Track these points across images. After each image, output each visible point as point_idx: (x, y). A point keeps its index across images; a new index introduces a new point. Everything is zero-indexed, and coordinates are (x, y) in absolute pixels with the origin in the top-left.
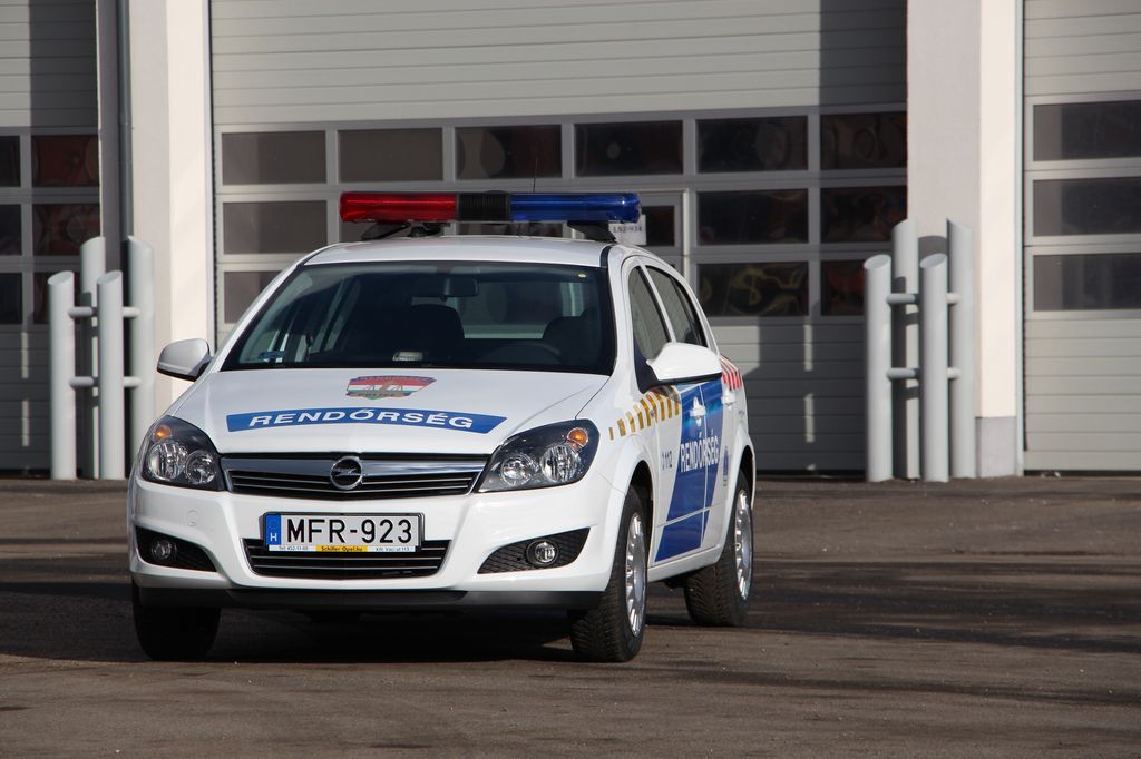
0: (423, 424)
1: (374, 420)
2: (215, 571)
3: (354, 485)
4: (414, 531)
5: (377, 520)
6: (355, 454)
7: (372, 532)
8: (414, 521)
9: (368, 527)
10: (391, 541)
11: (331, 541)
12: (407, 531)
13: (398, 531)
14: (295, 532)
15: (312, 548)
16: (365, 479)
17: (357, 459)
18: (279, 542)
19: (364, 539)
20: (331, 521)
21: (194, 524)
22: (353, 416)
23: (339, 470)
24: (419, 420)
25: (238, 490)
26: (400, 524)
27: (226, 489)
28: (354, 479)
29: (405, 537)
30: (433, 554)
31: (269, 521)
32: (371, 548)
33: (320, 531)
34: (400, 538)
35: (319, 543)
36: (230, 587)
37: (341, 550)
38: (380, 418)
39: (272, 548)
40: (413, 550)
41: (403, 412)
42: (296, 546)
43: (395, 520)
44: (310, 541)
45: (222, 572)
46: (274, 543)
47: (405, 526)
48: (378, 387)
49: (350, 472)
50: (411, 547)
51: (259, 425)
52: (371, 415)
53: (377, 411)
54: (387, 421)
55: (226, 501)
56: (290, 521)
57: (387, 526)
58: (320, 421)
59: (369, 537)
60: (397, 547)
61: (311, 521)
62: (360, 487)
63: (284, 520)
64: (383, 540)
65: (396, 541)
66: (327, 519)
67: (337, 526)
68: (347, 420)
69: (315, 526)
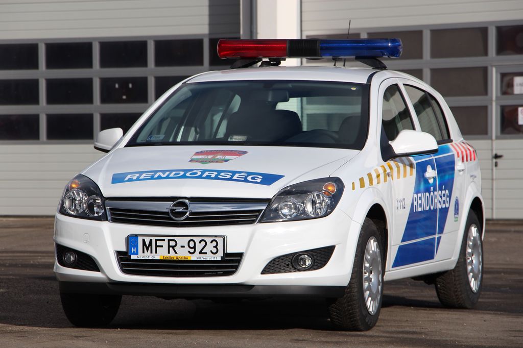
0: (231, 179)
1: (200, 177)
2: (99, 271)
3: (184, 218)
4: (220, 247)
5: (197, 240)
6: (186, 198)
7: (194, 247)
8: (220, 240)
9: (192, 244)
10: (206, 253)
11: (169, 253)
12: (216, 247)
13: (210, 247)
14: (147, 247)
15: (157, 257)
16: (191, 214)
17: (187, 201)
18: (137, 254)
19: (189, 252)
20: (169, 241)
21: (87, 242)
22: (188, 174)
23: (175, 208)
24: (229, 177)
25: (115, 220)
26: (212, 242)
27: (107, 220)
28: (184, 213)
29: (214, 250)
30: (232, 262)
31: (131, 240)
32: (193, 257)
33: (162, 246)
34: (211, 251)
35: (162, 254)
36: (108, 281)
37: (175, 259)
38: (204, 175)
39: (133, 257)
40: (219, 259)
41: (219, 172)
42: (148, 256)
43: (208, 240)
44: (156, 252)
45: (103, 272)
46: (134, 254)
47: (214, 244)
48: (210, 157)
49: (181, 209)
50: (218, 257)
51: (130, 180)
52: (199, 173)
53: (204, 171)
54: (208, 177)
55: (106, 227)
56: (144, 240)
57: (203, 243)
58: (168, 177)
59: (192, 251)
60: (209, 257)
61: (156, 240)
62: (188, 218)
63: (140, 239)
64: (201, 253)
65: (209, 253)
66: (167, 239)
67: (172, 243)
68: (184, 177)
69: (159, 243)
